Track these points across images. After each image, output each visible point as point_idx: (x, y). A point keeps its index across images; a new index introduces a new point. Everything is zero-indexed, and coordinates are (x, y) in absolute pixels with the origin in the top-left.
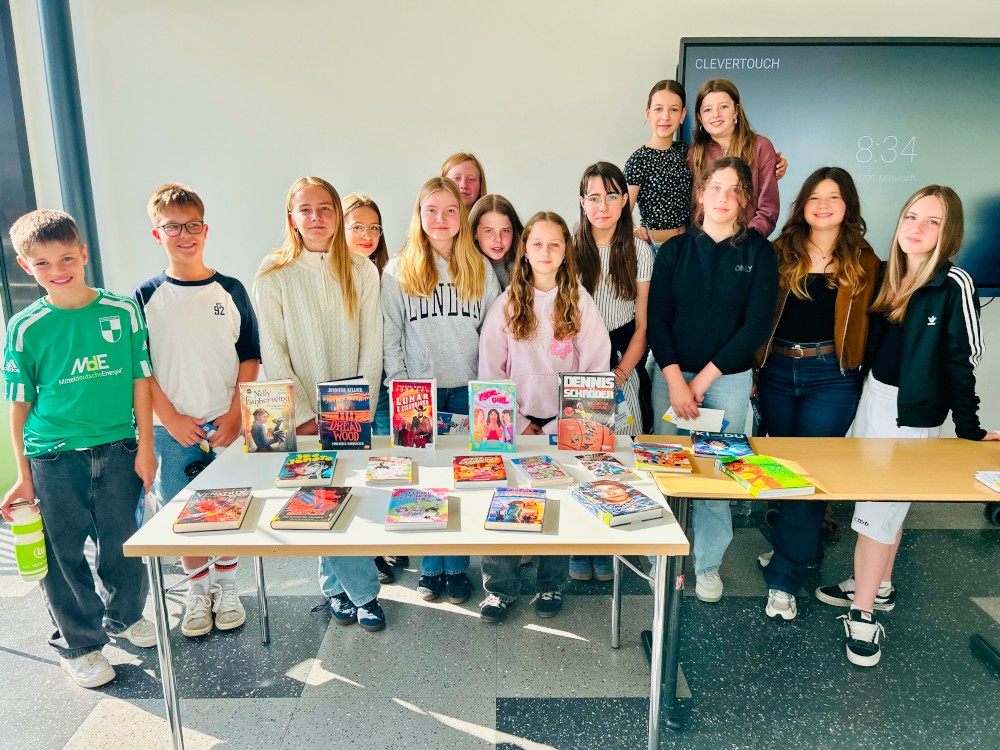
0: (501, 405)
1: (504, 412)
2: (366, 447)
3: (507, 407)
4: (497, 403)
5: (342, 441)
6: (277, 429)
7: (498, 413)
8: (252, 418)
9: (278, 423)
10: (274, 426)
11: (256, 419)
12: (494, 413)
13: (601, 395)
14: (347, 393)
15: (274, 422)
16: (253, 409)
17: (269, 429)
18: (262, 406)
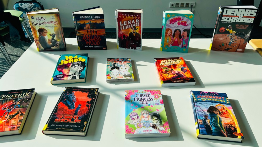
0: (183, 26)
1: (185, 30)
2: (104, 48)
3: (187, 28)
4: (181, 26)
5: (91, 45)
6: (53, 39)
7: (180, 31)
8: (38, 34)
9: (53, 36)
10: (51, 37)
11: (40, 34)
12: (178, 31)
13: (246, 20)
14: (91, 19)
15: (51, 35)
16: (37, 28)
17: (49, 40)
18: (42, 26)
